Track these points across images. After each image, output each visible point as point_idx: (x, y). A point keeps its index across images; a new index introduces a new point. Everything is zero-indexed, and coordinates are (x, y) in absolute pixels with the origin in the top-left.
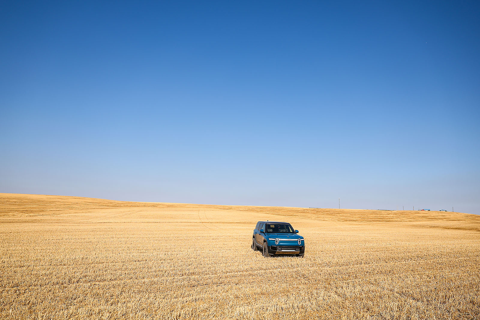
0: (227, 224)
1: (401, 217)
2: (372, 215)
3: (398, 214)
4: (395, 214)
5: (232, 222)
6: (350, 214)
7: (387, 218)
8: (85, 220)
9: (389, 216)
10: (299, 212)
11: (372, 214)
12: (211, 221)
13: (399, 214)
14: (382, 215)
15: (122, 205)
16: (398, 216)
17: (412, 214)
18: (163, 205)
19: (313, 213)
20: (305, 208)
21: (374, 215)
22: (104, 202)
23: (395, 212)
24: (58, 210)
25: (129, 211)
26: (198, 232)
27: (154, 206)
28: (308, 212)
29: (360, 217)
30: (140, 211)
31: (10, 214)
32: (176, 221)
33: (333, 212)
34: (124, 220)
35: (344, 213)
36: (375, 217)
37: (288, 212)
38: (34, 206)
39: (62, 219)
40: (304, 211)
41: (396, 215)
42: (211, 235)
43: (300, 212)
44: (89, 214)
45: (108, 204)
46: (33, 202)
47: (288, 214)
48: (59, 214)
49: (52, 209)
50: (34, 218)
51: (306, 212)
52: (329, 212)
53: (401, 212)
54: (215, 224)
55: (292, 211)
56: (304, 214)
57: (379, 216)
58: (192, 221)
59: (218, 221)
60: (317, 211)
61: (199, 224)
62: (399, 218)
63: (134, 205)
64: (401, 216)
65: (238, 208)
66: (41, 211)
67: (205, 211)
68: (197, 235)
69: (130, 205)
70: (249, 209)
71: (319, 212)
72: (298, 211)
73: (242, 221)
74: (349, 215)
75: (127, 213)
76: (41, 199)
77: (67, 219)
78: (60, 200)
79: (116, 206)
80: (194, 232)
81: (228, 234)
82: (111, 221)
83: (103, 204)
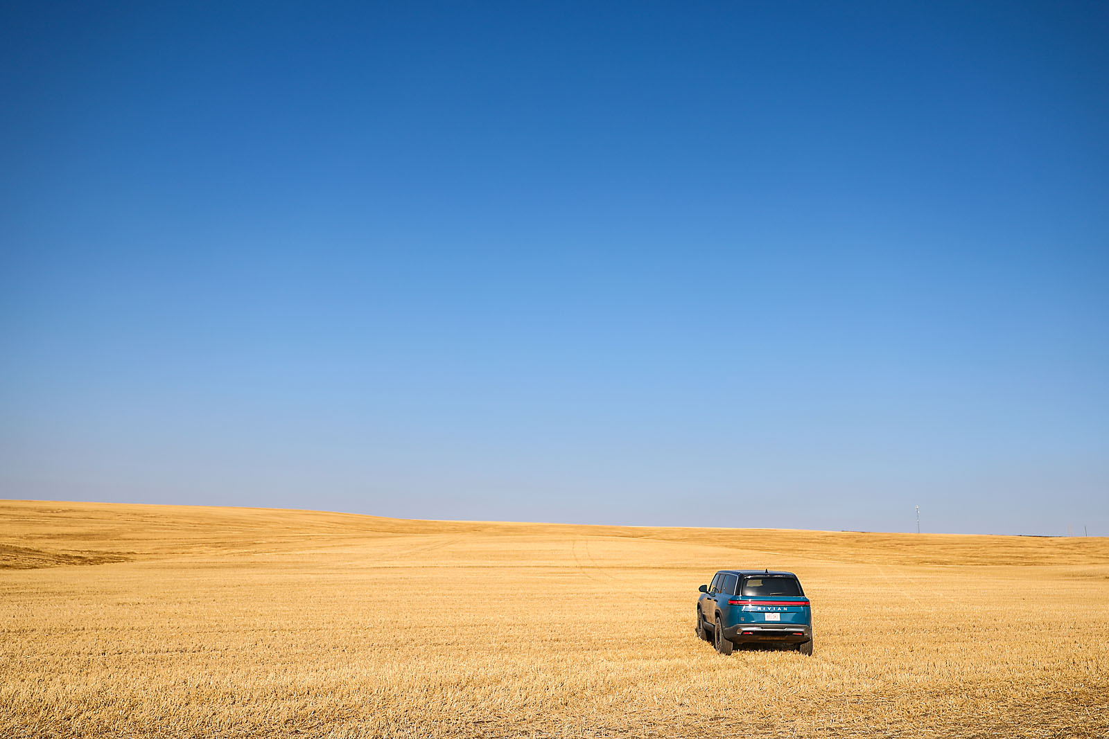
0: (633, 571)
1: (1075, 554)
2: (996, 550)
3: (1066, 546)
4: (1060, 546)
5: (646, 565)
6: (940, 546)
7: (1036, 555)
8: (346, 563)
9: (1042, 550)
10: (813, 543)
11: (997, 545)
12: (599, 563)
13: (1070, 547)
14: (1023, 549)
15: (406, 529)
16: (1067, 551)
17: (1105, 545)
18: (495, 527)
19: (847, 544)
20: (829, 532)
21: (1004, 550)
22: (367, 523)
23: (1061, 540)
24: (283, 541)
25: (428, 543)
26: (570, 585)
27: (475, 530)
28: (834, 541)
29: (964, 555)
30: (450, 543)
31: (194, 550)
32: (525, 563)
33: (899, 542)
34: (421, 563)
35: (925, 544)
36: (1006, 553)
37: (784, 542)
38: (235, 533)
39: (302, 560)
40: (824, 541)
41: (1061, 548)
42: (593, 591)
43: (815, 542)
44: (346, 550)
45: (378, 527)
46: (224, 522)
47: (782, 547)
48: (287, 551)
49: (271, 540)
50: (251, 559)
51: (829, 542)
52: (886, 542)
53: (1075, 542)
54: (606, 569)
55: (794, 539)
56: (825, 547)
57: (1015, 551)
58: (558, 564)
59: (615, 563)
60: (857, 541)
61: (574, 570)
62: (1068, 556)
63: (432, 528)
64: (1074, 551)
65: (666, 532)
66: (250, 544)
67: (587, 541)
68: (568, 591)
69: (424, 528)
70: (693, 536)
71: (863, 541)
72: (809, 540)
73: (667, 564)
74: (937, 550)
75: (423, 547)
76: (239, 518)
77: (311, 560)
78: (277, 519)
79: (395, 531)
80: (561, 585)
81: (629, 590)
82: (396, 563)
83: (367, 527)
